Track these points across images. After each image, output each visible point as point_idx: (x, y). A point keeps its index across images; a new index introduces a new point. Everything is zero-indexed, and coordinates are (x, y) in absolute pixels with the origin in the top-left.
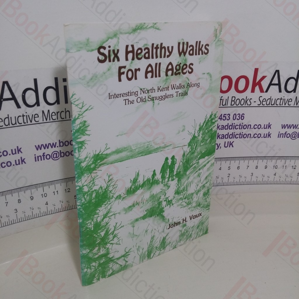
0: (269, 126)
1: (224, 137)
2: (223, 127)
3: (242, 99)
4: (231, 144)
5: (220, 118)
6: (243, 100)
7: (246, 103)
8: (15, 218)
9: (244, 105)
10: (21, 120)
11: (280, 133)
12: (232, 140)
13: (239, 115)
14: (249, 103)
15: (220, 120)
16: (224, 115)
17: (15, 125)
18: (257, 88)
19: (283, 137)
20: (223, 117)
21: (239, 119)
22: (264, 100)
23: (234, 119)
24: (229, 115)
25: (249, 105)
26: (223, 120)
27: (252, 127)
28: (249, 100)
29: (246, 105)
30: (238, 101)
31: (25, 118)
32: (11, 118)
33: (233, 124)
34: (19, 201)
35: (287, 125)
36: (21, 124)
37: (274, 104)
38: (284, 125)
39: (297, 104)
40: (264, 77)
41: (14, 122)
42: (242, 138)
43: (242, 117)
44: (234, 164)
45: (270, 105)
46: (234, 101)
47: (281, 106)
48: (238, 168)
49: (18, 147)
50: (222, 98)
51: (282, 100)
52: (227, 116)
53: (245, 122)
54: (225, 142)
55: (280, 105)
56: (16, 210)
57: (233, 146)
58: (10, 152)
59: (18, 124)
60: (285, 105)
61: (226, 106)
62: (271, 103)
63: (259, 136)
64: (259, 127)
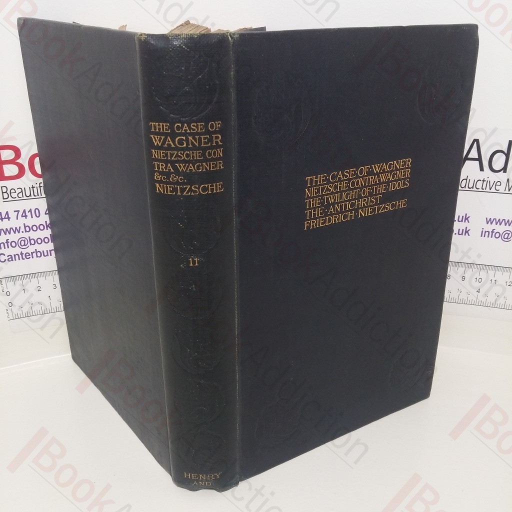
19: (488, 237)
35: (494, 219)
39: (509, 190)
60: (490, 189)
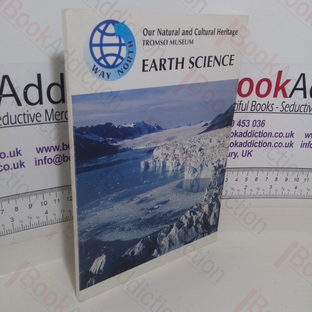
0: (292, 135)
1: (241, 145)
2: (242, 135)
3: (263, 104)
4: (249, 153)
5: (239, 124)
6: (264, 106)
7: (268, 108)
8: (11, 228)
9: (265, 111)
10: (21, 119)
11: (303, 143)
12: (250, 149)
13: (259, 122)
14: (270, 108)
15: (239, 126)
16: (243, 121)
17: (15, 125)
18: (280, 93)
20: (242, 123)
21: (259, 126)
22: (287, 106)
23: (254, 125)
24: (248, 122)
25: (271, 111)
26: (242, 126)
27: (273, 135)
28: (271, 105)
29: (268, 111)
30: (259, 106)
31: (26, 116)
32: (11, 116)
33: (252, 131)
34: (16, 209)
36: (22, 123)
37: (298, 111)
38: (308, 134)
40: (288, 81)
41: (13, 121)
42: (261, 146)
43: (262, 123)
44: (252, 175)
45: (294, 112)
46: (254, 106)
47: (306, 113)
48: (256, 180)
49: (17, 149)
50: (242, 103)
51: (307, 107)
52: (246, 123)
53: (266, 129)
54: (243, 151)
55: (304, 112)
56: (12, 219)
57: (251, 156)
58: (8, 154)
59: (18, 124)
61: (246, 111)
62: (294, 110)
63: (280, 145)
64: (280, 135)
